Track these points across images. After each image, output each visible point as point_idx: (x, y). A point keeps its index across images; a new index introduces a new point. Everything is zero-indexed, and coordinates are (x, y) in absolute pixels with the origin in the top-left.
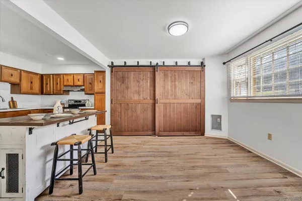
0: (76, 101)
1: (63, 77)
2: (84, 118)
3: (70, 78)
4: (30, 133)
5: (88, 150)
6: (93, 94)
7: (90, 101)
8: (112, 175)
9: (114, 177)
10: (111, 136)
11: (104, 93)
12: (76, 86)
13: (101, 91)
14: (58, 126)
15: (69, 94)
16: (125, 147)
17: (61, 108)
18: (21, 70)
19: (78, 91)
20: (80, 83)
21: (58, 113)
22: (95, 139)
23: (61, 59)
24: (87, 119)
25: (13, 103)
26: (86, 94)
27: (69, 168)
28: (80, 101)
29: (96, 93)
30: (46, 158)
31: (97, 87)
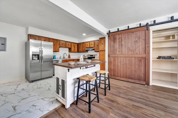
0: (91, 56)
1: (86, 44)
2: (93, 65)
3: (88, 44)
4: (69, 71)
5: (95, 85)
6: (99, 52)
7: (97, 55)
8: (109, 107)
9: (111, 110)
10: (108, 78)
11: (105, 51)
12: (91, 47)
13: (103, 49)
14: (80, 69)
15: (88, 52)
16: (118, 88)
17: (83, 59)
18: (71, 42)
19: (92, 50)
20: (93, 46)
21: (81, 62)
22: (99, 78)
23: (84, 34)
24: (94, 66)
25: (69, 56)
26: (95, 52)
27: (85, 93)
28: (92, 56)
29: (100, 51)
30: (75, 85)
31: (101, 48)
